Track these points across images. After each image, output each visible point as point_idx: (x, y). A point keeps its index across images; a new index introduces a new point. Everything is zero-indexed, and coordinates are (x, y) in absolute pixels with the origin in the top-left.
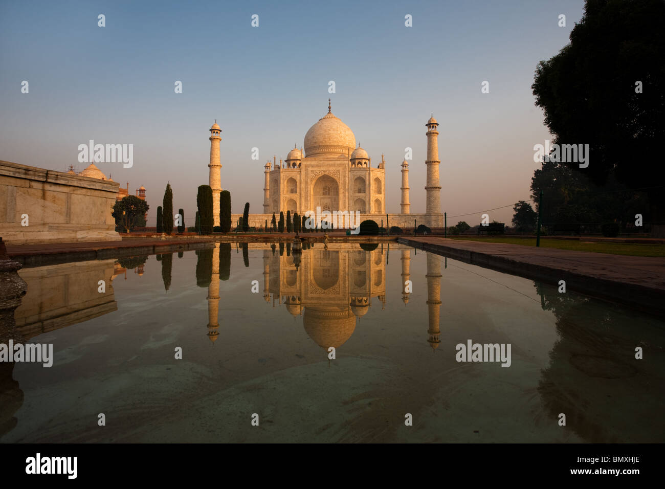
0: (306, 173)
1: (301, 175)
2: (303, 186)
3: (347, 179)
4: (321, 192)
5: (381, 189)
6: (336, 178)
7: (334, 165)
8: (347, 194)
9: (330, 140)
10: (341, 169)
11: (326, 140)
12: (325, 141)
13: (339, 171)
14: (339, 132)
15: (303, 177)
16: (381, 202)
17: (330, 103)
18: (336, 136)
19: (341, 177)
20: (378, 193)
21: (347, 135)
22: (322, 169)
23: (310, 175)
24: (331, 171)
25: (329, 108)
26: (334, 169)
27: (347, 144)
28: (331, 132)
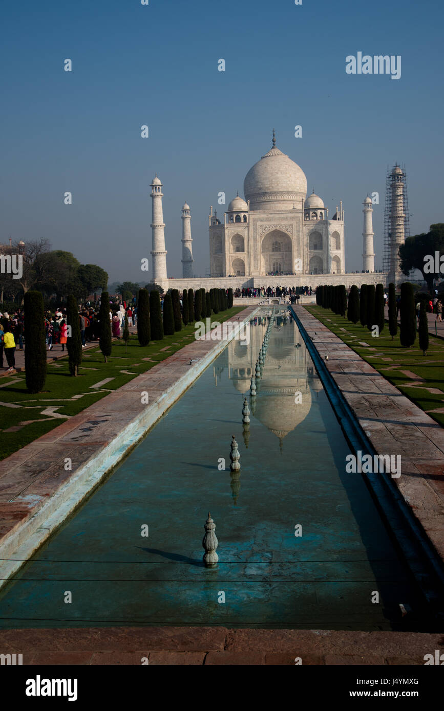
0: (254, 228)
1: (248, 230)
2: (252, 243)
3: (301, 234)
4: (271, 248)
5: (340, 243)
6: (289, 234)
7: (286, 219)
8: (301, 252)
9: (278, 185)
10: (294, 223)
11: (273, 185)
12: (273, 187)
13: (292, 225)
14: (288, 175)
15: (251, 233)
16: (339, 259)
17: (274, 135)
18: (285, 180)
19: (295, 232)
20: (337, 249)
21: (298, 178)
22: (273, 223)
23: (260, 231)
24: (282, 226)
25: (274, 141)
26: (286, 222)
27: (298, 189)
28: (279, 175)
